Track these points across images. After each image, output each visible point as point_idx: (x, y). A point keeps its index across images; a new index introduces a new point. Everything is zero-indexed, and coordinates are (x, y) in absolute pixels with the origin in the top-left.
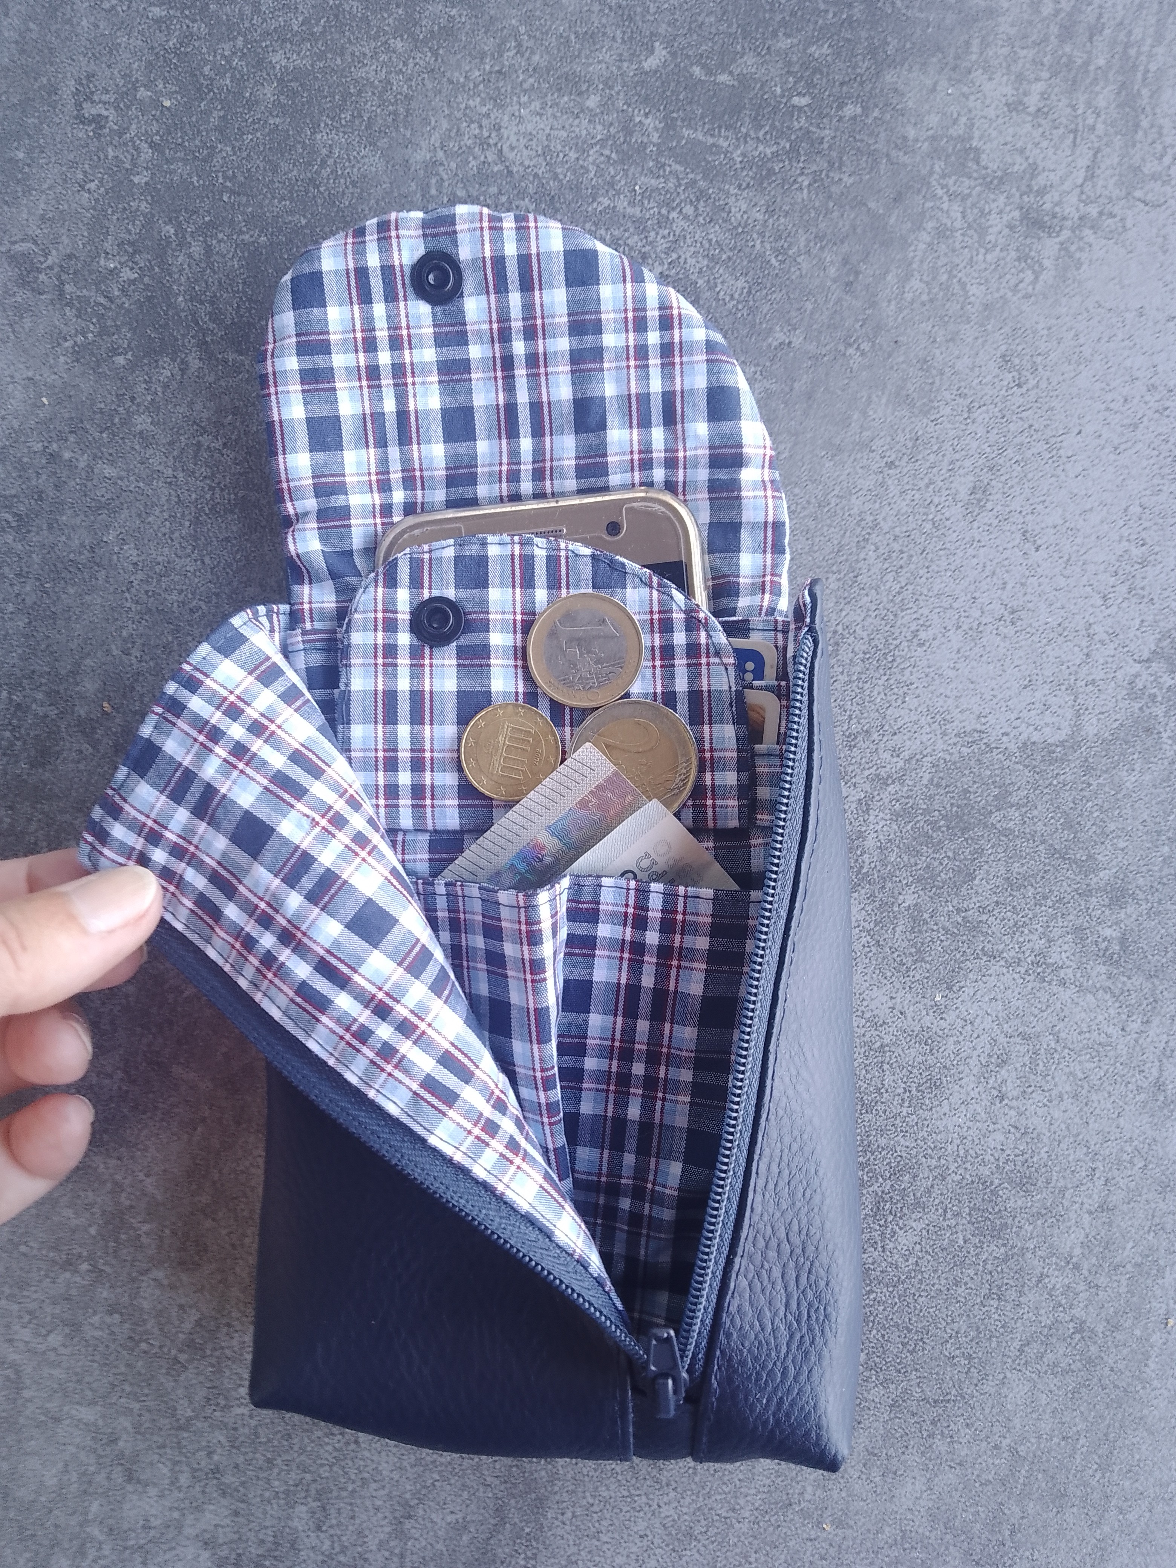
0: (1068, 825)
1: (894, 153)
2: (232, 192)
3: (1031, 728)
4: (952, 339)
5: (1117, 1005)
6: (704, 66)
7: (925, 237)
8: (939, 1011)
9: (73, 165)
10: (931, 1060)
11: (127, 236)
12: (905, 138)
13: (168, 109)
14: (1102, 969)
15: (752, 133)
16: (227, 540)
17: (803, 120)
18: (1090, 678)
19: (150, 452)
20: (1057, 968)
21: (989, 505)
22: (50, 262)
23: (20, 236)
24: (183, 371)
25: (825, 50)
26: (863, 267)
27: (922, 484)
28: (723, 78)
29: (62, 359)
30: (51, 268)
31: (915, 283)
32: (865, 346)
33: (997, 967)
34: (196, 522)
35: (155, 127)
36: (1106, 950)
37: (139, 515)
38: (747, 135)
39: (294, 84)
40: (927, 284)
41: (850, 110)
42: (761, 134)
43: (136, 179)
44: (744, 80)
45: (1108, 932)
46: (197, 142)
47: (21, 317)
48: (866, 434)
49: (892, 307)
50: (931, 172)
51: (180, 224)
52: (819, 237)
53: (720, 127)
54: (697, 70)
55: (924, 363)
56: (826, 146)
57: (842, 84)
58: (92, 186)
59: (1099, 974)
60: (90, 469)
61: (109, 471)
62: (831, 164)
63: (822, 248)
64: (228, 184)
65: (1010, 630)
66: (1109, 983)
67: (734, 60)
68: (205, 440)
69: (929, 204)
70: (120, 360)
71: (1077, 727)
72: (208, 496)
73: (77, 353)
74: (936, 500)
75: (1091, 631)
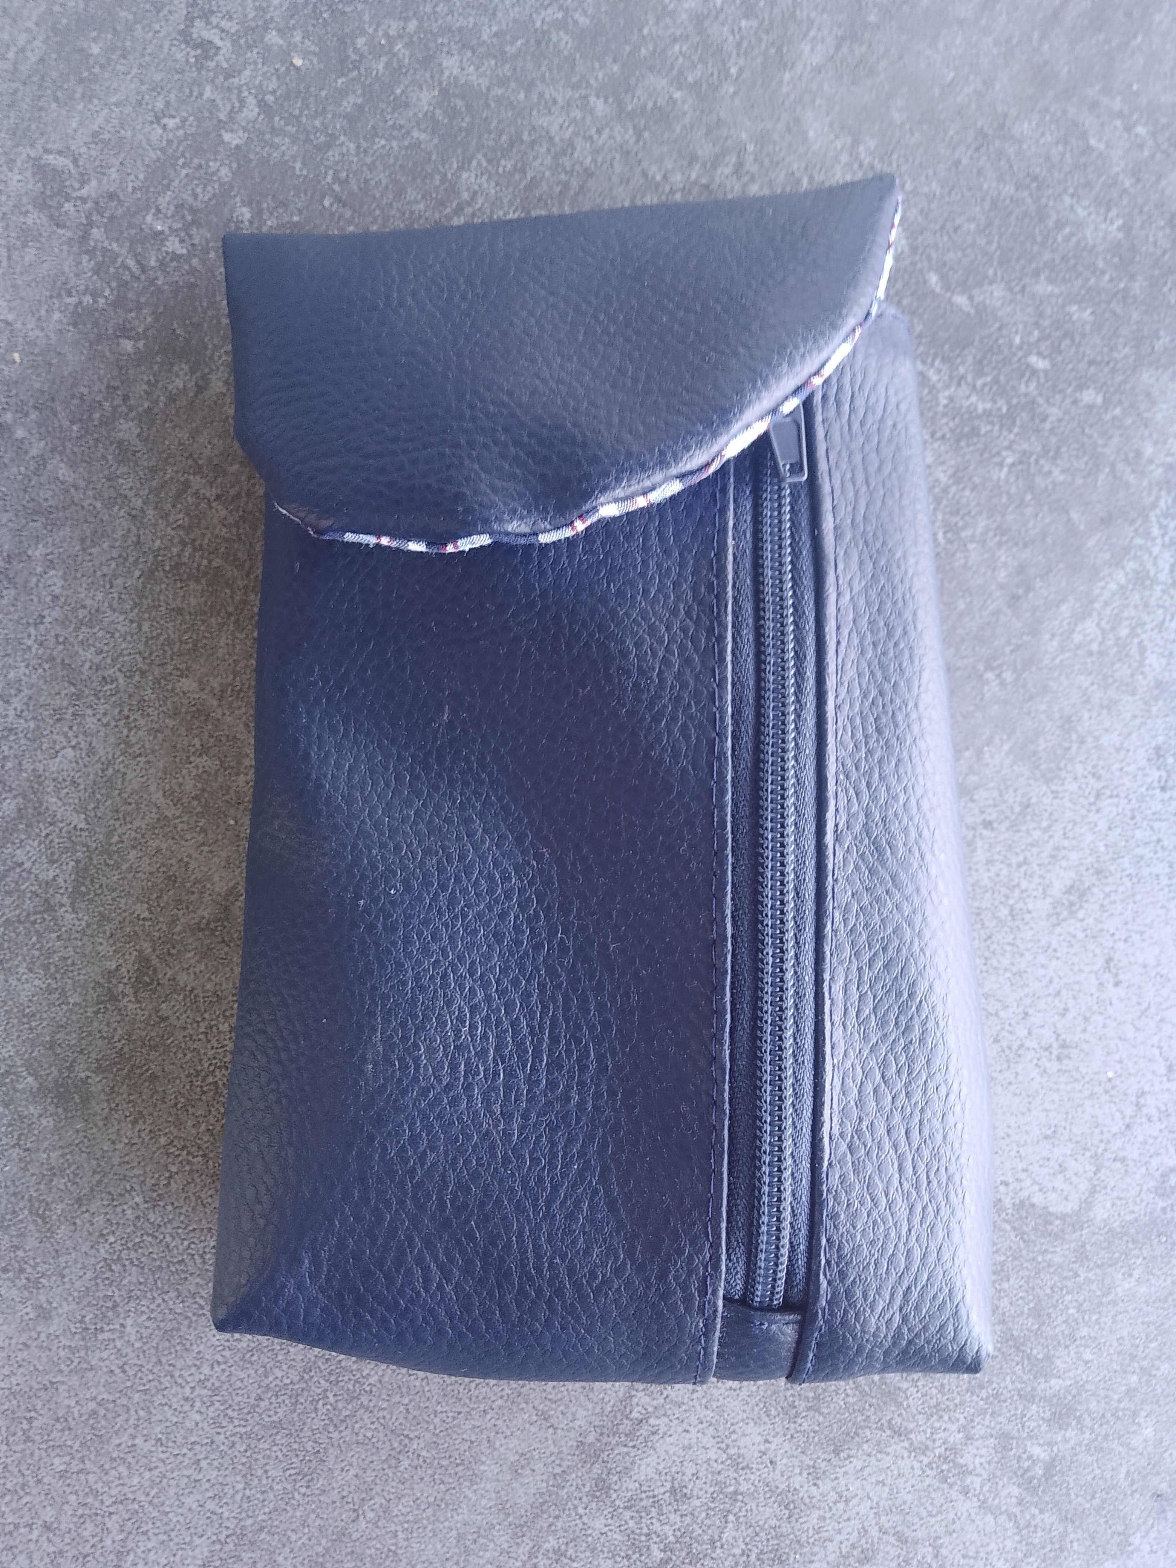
0: (1036, 1313)
1: (1120, 466)
2: (338, 199)
3: (1036, 1187)
4: (1108, 708)
5: (1017, 1538)
6: (943, 277)
7: (1121, 577)
8: (815, 1475)
9: (157, 88)
10: (785, 1528)
11: (190, 200)
12: (1139, 454)
13: (298, 69)
14: (1015, 1491)
15: (970, 378)
16: (180, 611)
17: (1033, 386)
18: (1121, 1154)
19: (124, 469)
20: (964, 1471)
21: (1081, 914)
22: (84, 192)
23: (57, 146)
24: (200, 389)
25: (1087, 315)
26: (1038, 584)
27: (1014, 861)
28: (960, 300)
29: (57, 315)
30: (84, 200)
31: (1090, 626)
32: (1008, 676)
33: (897, 1447)
34: (149, 575)
35: (273, 84)
36: (1027, 1470)
37: (82, 540)
38: (962, 378)
39: (460, 103)
40: (1103, 631)
41: (1089, 396)
42: (979, 383)
43: (227, 137)
44: (983, 313)
45: (1036, 1451)
46: (317, 123)
47: (25, 245)
48: (973, 778)
49: (1055, 643)
50: (1154, 505)
51: (260, 211)
52: (1002, 530)
53: (935, 356)
54: (933, 279)
55: (1068, 723)
56: (1048, 426)
57: (1091, 363)
58: (171, 123)
59: (1009, 1495)
60: (42, 462)
61: (64, 472)
62: (1046, 452)
63: (1000, 544)
64: (337, 188)
65: (1053, 1067)
66: (1017, 1510)
67: (980, 284)
68: (197, 482)
69: (1138, 541)
70: (128, 345)
71: (1087, 1204)
72: (175, 550)
73: (78, 317)
74: (1024, 884)
75: (1142, 1101)
